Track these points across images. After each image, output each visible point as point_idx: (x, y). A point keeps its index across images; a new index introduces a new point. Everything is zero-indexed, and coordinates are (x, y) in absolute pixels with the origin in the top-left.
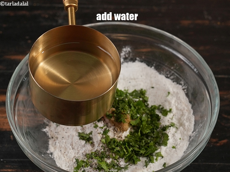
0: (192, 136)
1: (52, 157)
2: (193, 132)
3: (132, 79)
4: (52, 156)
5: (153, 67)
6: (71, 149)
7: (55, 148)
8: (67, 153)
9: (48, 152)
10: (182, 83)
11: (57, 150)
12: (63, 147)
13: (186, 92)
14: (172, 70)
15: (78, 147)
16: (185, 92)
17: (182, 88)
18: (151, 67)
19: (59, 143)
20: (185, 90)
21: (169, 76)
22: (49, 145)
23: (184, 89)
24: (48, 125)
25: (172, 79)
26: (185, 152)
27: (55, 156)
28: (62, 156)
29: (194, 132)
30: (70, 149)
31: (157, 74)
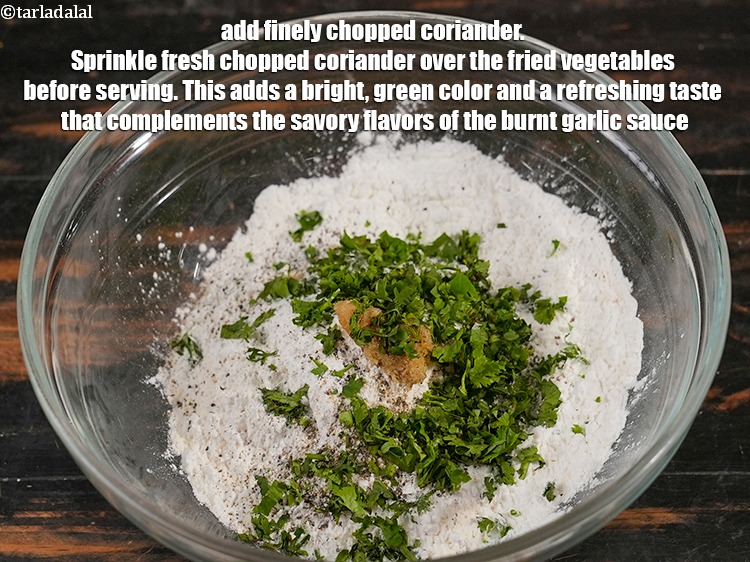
0: (639, 391)
1: (181, 473)
2: (639, 378)
3: (431, 199)
4: (181, 467)
5: (500, 158)
6: (241, 442)
7: (189, 440)
8: (227, 456)
9: (167, 455)
10: (599, 208)
11: (196, 447)
12: (216, 438)
13: (613, 241)
14: (564, 164)
15: (264, 436)
16: (608, 238)
17: (599, 227)
18: (494, 157)
19: (199, 423)
20: (610, 234)
21: (553, 185)
22: (169, 432)
23: (605, 231)
24: (162, 363)
25: (564, 197)
26: (615, 444)
27: (189, 470)
28: (212, 466)
29: (645, 379)
30: (237, 444)
31: (516, 177)
